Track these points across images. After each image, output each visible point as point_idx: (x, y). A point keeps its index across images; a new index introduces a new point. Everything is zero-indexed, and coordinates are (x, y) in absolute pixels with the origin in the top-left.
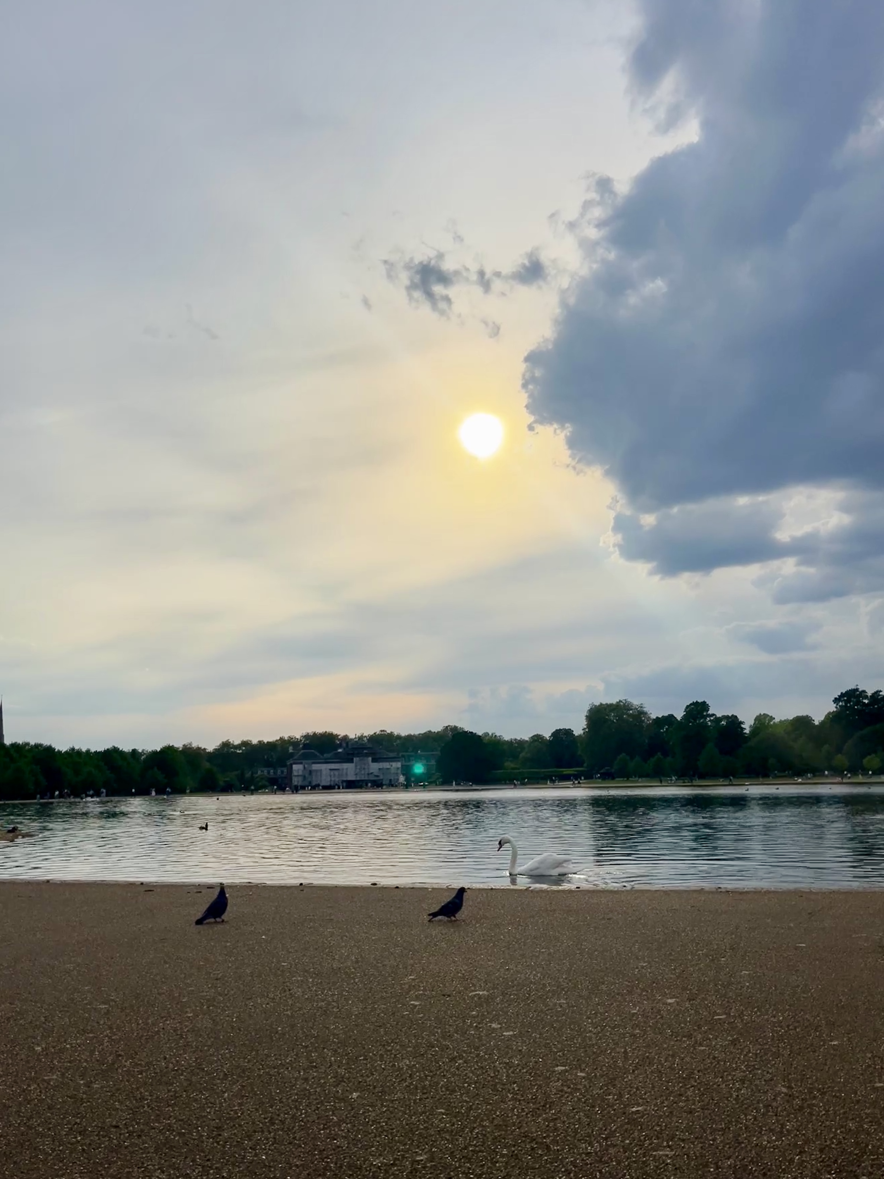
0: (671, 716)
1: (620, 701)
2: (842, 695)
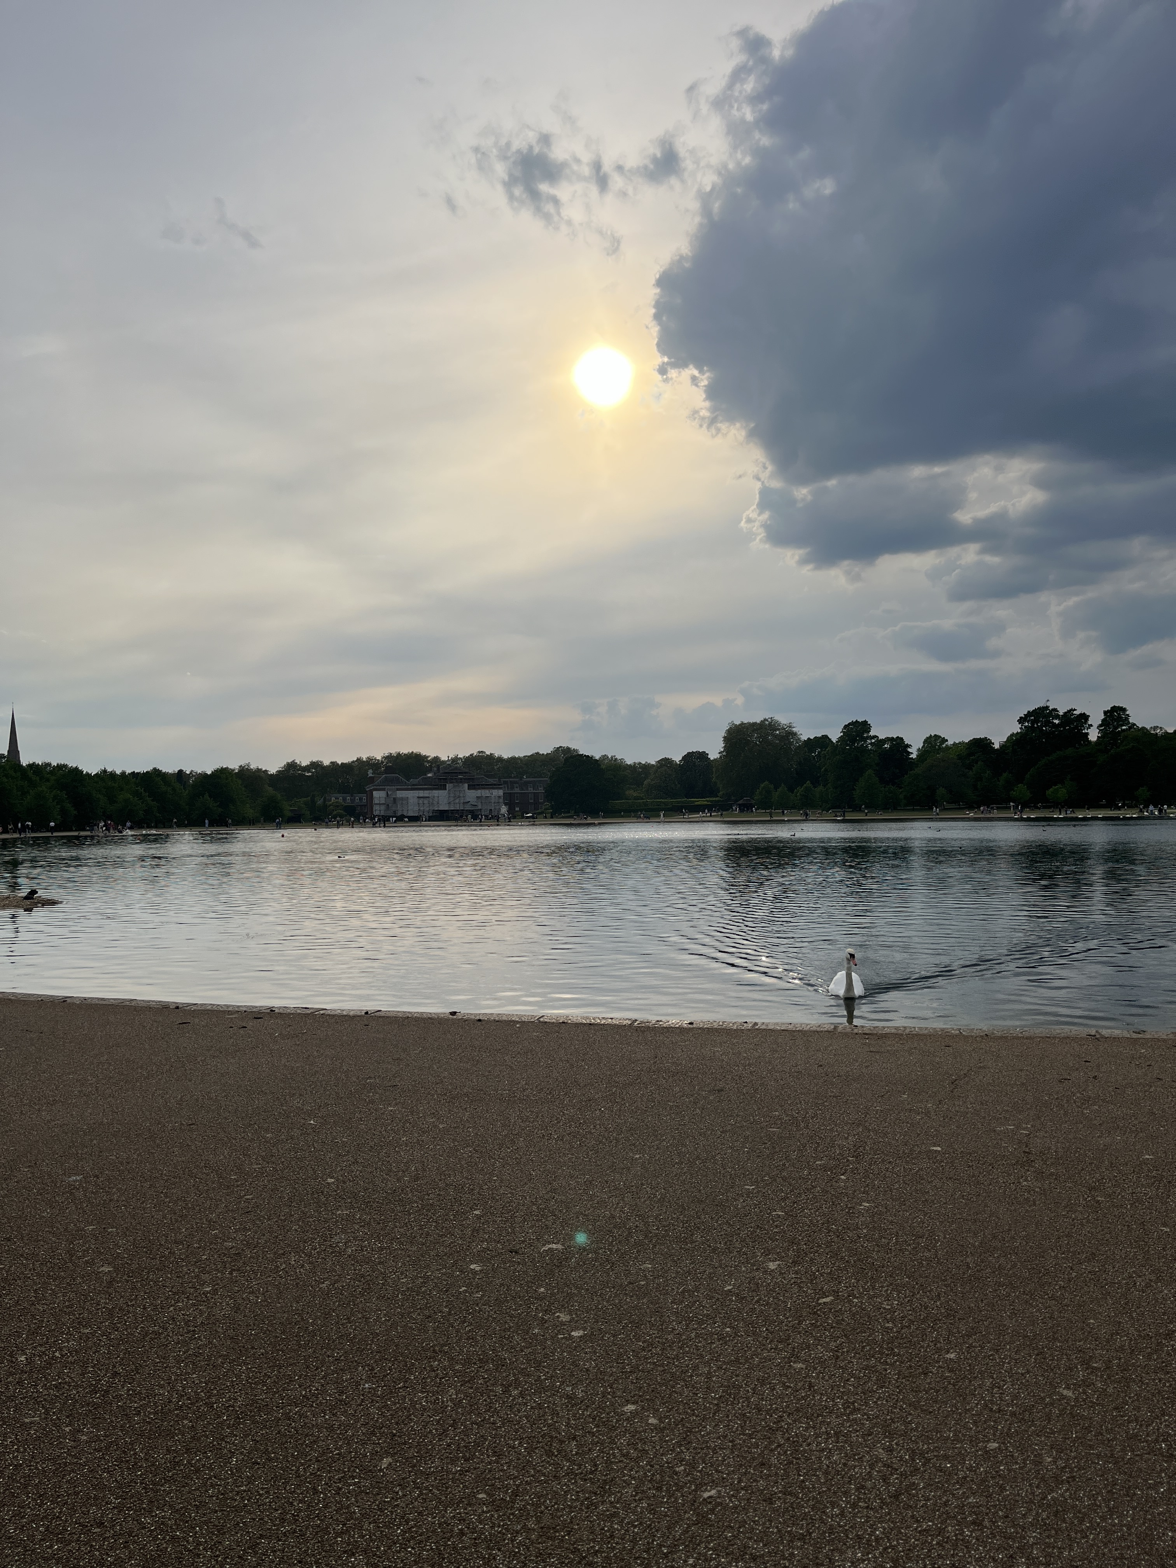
0: (825, 737)
1: (766, 720)
2: (1029, 714)
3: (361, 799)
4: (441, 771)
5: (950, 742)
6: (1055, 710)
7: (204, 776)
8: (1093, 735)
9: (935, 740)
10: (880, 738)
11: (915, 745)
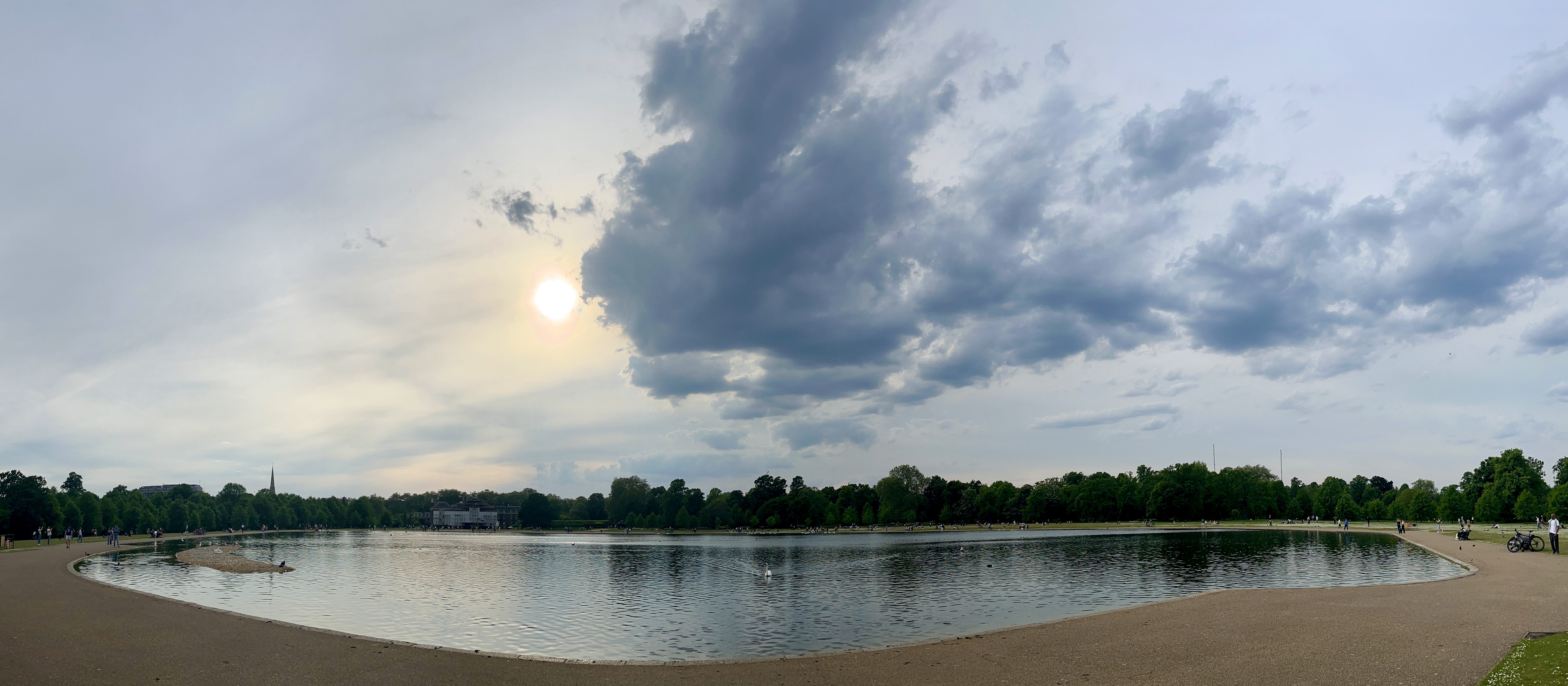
0: (662, 487)
1: (633, 477)
2: (760, 479)
3: (427, 515)
4: (467, 501)
5: (723, 492)
6: (771, 477)
7: (355, 501)
8: (788, 490)
9: (716, 491)
10: (689, 489)
11: (706, 493)
